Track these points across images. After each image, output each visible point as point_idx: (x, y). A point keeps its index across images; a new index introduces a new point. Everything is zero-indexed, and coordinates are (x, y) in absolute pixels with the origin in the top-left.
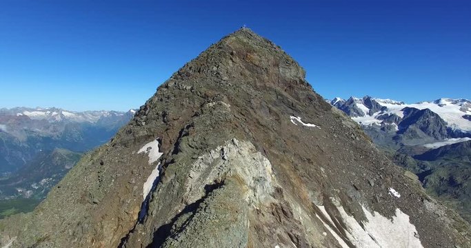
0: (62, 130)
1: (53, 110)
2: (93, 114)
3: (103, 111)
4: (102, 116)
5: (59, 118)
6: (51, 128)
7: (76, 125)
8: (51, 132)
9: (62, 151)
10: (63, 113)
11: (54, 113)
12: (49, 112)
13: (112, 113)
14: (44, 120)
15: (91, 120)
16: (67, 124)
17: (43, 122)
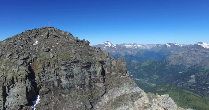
0: (136, 52)
1: (134, 44)
2: (149, 45)
3: (154, 44)
4: (153, 47)
5: (136, 48)
6: (133, 52)
7: (142, 50)
8: (133, 53)
9: (134, 61)
10: (138, 45)
11: (135, 45)
12: (133, 45)
13: (157, 45)
14: (131, 49)
15: (149, 48)
16: (139, 50)
17: (130, 49)
